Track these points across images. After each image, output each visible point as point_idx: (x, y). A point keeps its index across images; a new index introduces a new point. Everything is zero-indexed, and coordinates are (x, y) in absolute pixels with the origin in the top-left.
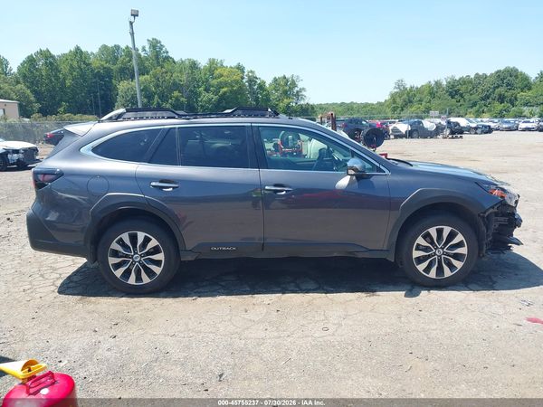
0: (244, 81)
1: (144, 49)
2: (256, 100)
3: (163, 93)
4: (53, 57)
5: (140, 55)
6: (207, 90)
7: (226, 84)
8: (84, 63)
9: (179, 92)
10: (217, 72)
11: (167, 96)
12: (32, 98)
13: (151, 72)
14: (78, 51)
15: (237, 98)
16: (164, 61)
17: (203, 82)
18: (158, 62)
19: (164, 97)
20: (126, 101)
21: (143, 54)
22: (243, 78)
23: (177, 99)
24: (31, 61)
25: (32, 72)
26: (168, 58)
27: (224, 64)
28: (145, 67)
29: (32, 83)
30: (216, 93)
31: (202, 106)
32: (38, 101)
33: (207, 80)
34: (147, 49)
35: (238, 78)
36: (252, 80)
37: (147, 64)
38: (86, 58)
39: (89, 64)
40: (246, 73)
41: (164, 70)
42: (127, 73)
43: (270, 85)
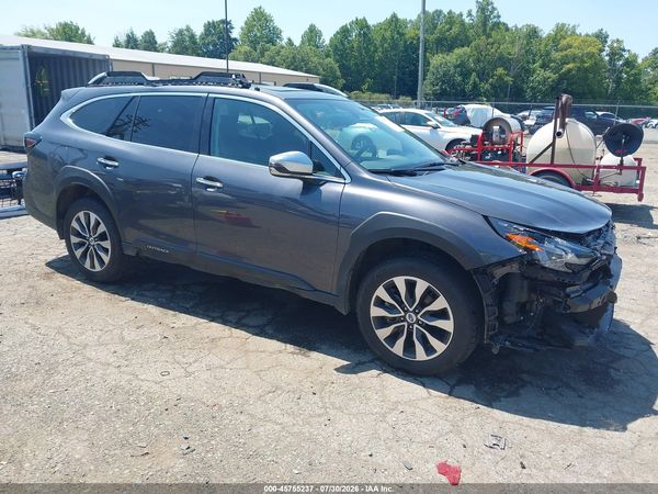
0: (605, 53)
1: (470, 14)
2: (618, 81)
3: (484, 69)
4: (368, 27)
5: (463, 21)
6: (544, 66)
7: (574, 58)
8: (398, 33)
9: (506, 69)
10: (563, 42)
11: (488, 74)
12: (338, 73)
13: (473, 44)
14: (394, 20)
15: (586, 79)
16: (492, 29)
17: (541, 56)
18: (484, 31)
19: (483, 76)
20: (436, 79)
21: (467, 20)
22: (601, 50)
23: (500, 78)
24: (345, 31)
25: (343, 44)
26: (497, 25)
27: (578, 32)
28: (467, 37)
29: (342, 55)
30: (555, 70)
31: (533, 88)
32: (344, 76)
33: (548, 54)
34: (474, 13)
35: (594, 50)
36: (616, 53)
37: (471, 33)
38: (400, 27)
39: (403, 34)
40: (609, 43)
41: (491, 40)
42: (445, 44)
43: (646, 59)
